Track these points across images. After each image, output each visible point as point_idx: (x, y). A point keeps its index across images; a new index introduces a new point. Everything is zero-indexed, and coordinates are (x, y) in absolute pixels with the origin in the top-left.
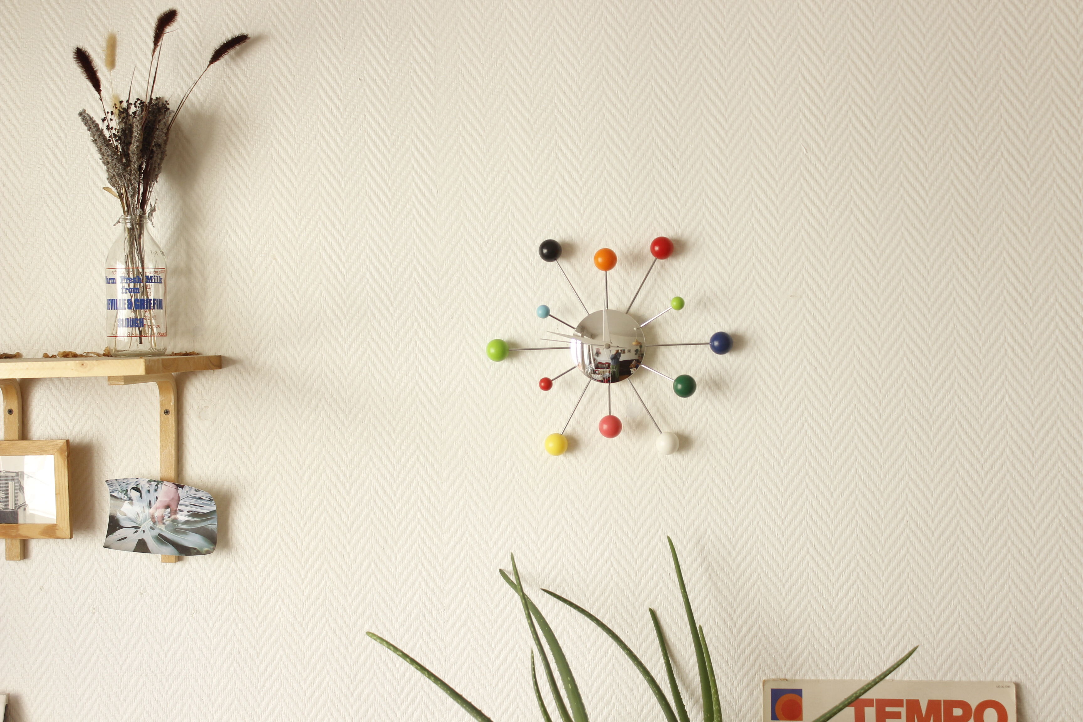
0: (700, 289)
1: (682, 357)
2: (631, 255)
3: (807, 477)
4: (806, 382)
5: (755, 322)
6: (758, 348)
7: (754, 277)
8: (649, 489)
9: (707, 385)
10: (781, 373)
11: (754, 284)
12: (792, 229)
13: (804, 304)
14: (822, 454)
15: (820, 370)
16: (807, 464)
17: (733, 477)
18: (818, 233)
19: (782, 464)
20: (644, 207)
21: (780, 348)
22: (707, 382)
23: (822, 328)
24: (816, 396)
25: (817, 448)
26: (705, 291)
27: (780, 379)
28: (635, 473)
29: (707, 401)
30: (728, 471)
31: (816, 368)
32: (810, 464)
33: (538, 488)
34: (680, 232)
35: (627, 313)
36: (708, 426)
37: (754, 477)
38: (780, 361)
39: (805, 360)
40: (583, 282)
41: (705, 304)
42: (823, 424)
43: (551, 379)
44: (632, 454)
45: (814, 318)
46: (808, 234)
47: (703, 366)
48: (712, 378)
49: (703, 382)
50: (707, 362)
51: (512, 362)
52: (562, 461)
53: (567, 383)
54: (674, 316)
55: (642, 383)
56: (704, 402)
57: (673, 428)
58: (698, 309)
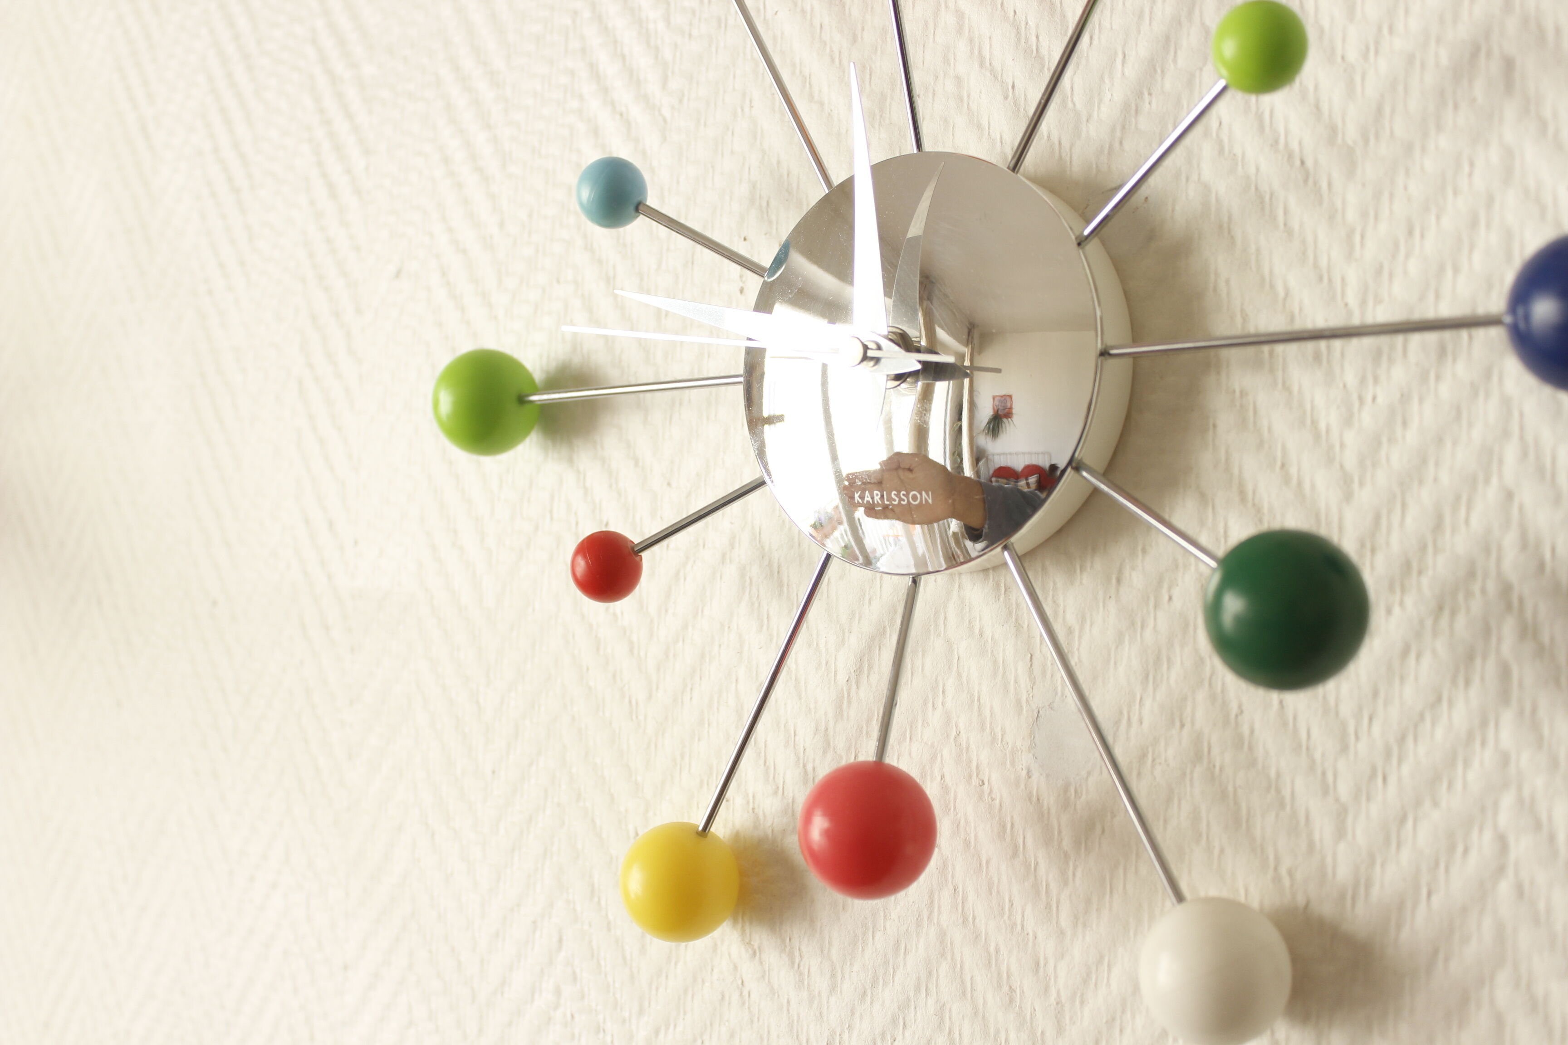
1: (1348, 421)
9: (1509, 607)
22: (1506, 589)
29: (1508, 717)
35: (1015, 168)
36: (1505, 887)
41: (1509, 65)
44: (1047, 989)
47: (1487, 481)
48: (1541, 566)
49: (1483, 591)
50: (1511, 453)
51: (571, 461)
52: (736, 968)
53: (770, 565)
54: (1309, 163)
55: (1119, 581)
56: (1484, 723)
57: (1283, 871)
58: (1456, 107)
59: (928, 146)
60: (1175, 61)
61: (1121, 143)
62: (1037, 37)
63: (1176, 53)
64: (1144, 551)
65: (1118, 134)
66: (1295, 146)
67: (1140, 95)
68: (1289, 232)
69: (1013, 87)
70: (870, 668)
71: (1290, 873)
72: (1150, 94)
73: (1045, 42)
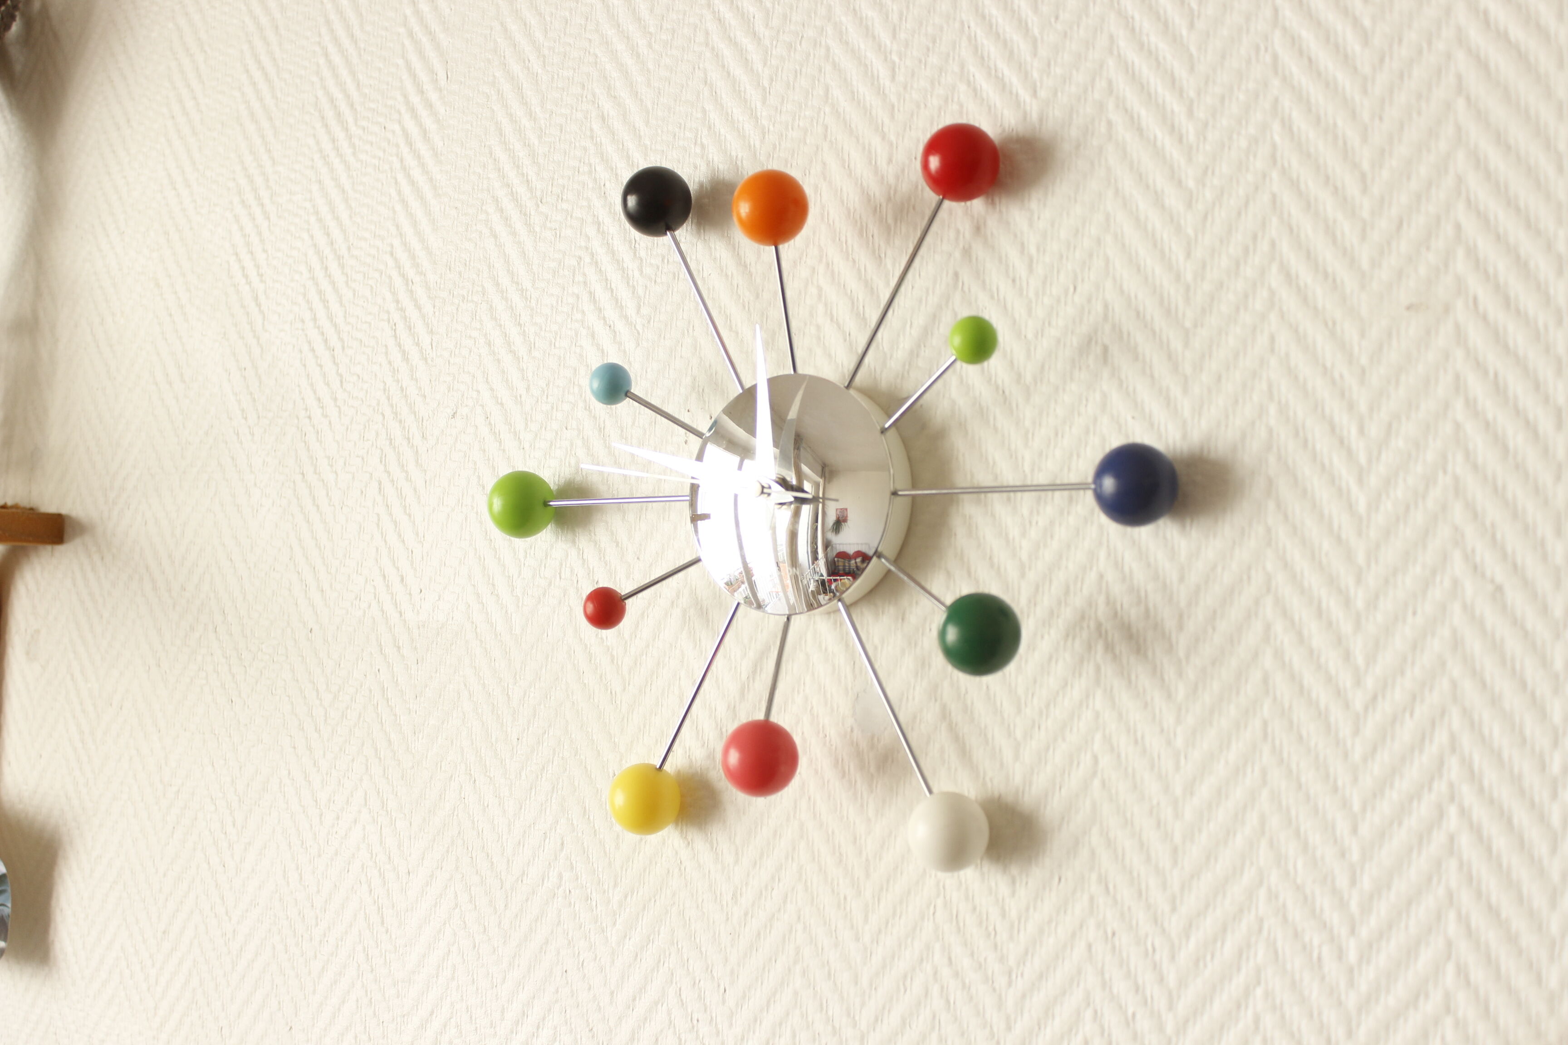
0: (1089, 300)
1: (1024, 534)
2: (889, 199)
3: (1449, 1021)
4: (1456, 643)
5: (1273, 409)
6: (1278, 505)
7: (1273, 244)
8: (905, 977)
9: (1100, 635)
10: (1360, 604)
11: (1274, 268)
12: (1420, 52)
13: (1460, 336)
14: (1512, 939)
15: (1515, 597)
16: (1450, 968)
17: (1172, 979)
18: (1521, 56)
19: (1352, 956)
20: (934, 42)
21: (1362, 507)
22: (1099, 626)
23: (1531, 428)
24: (1495, 701)
25: (1493, 911)
26: (1106, 306)
27: (1358, 626)
28: (866, 919)
29: (1099, 693)
30: (1157, 957)
31: (1499, 589)
32: (1462, 972)
33: (615, 924)
34: (1033, 109)
35: (848, 387)
36: (1096, 783)
37: (1247, 992)
38: (1361, 559)
39: (1457, 556)
40: (757, 296)
41: (1106, 349)
42: (1522, 817)
43: (623, 590)
44: (860, 853)
45: (1499, 389)
46: (1482, 64)
47: (1091, 569)
48: (1116, 614)
49: (1088, 627)
50: (1103, 554)
51: (574, 542)
52: (677, 853)
53: (701, 608)
54: (1007, 393)
55: (903, 619)
56: (1088, 696)
57: (988, 779)
58: (1080, 368)
59: (800, 370)
60: (938, 329)
61: (908, 372)
62: (864, 307)
63: (939, 324)
64: (917, 603)
65: (907, 367)
66: (1000, 382)
67: (919, 346)
68: (996, 429)
69: (849, 334)
70: (761, 670)
71: (991, 780)
72: (925, 346)
73: (867, 310)
